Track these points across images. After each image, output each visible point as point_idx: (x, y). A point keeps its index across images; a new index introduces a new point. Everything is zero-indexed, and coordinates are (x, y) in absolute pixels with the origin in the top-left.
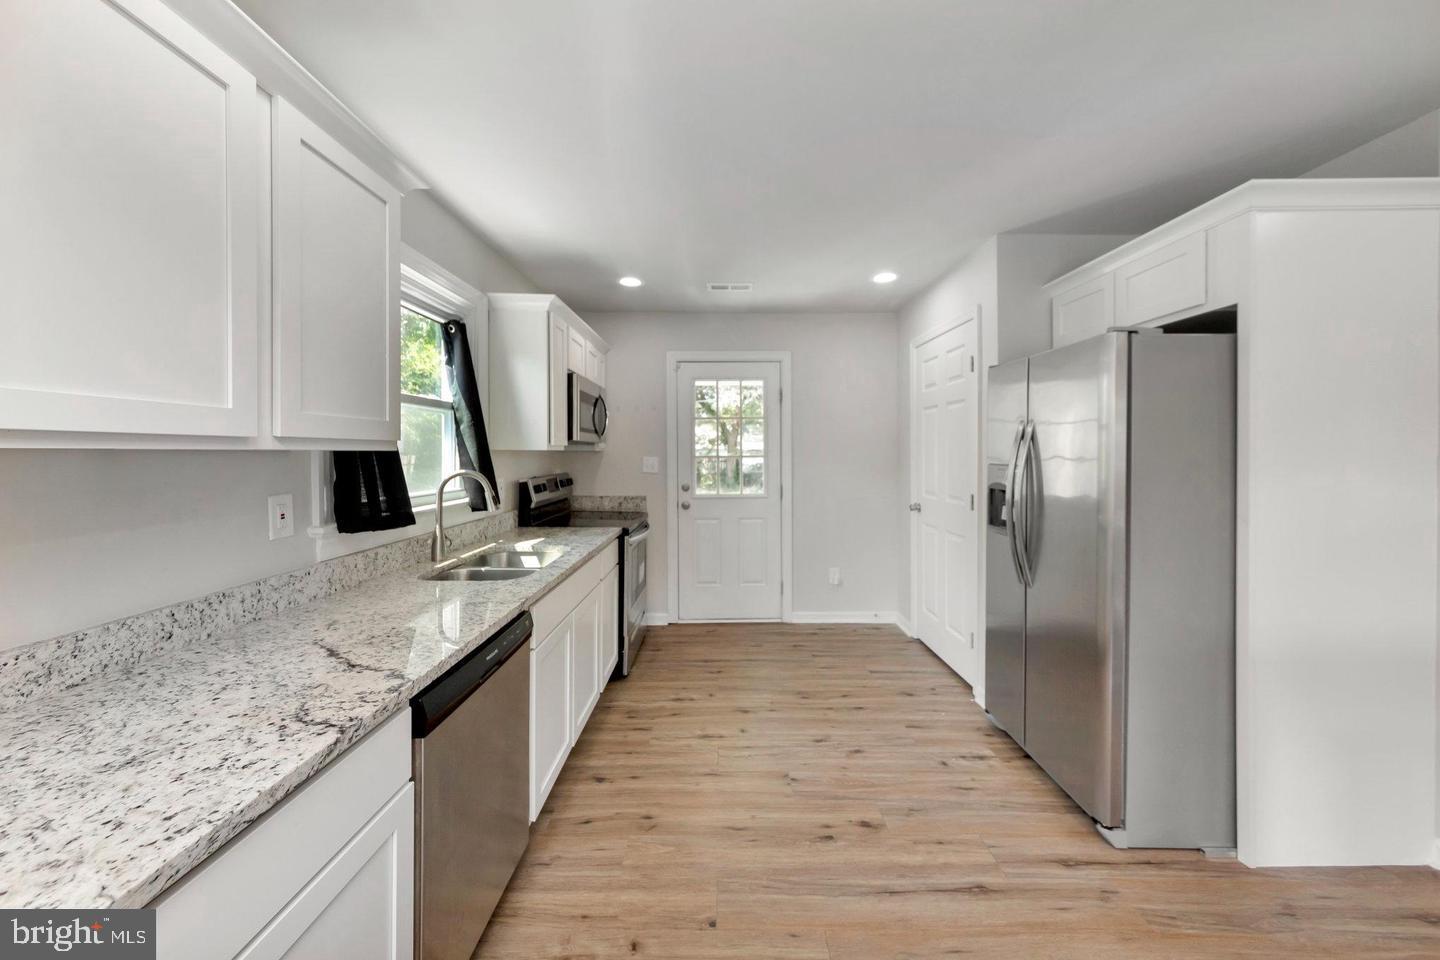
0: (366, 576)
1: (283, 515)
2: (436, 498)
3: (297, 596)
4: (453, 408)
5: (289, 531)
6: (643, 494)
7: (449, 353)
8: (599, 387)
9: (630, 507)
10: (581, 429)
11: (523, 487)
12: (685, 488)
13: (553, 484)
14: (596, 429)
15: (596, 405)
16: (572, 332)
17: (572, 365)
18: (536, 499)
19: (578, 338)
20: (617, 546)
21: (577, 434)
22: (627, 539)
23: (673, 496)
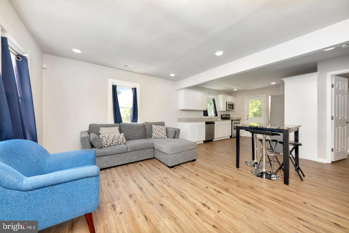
0: (206, 119)
2: (211, 115)
5: (201, 115)
7: (213, 102)
8: (233, 103)
9: (239, 119)
10: (228, 108)
11: (222, 115)
12: (248, 116)
13: (226, 115)
14: (233, 108)
15: (233, 105)
16: (227, 97)
17: (227, 101)
18: (223, 116)
19: (229, 97)
20: (231, 122)
21: (227, 109)
22: (233, 121)
23: (246, 118)
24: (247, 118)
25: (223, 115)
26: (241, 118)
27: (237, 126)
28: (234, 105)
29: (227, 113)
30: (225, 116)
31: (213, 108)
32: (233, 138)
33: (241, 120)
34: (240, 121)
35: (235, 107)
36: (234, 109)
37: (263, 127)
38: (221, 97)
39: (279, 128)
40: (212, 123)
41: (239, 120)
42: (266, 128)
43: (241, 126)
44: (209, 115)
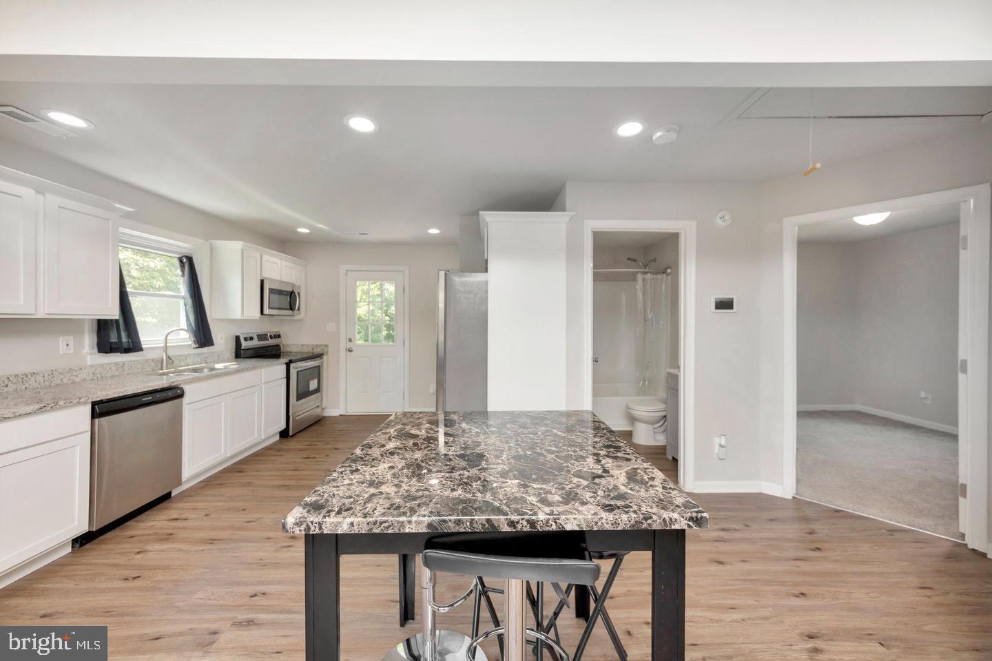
0: (117, 373)
1: (68, 345)
2: (164, 342)
3: (75, 378)
4: (183, 298)
5: (71, 350)
6: (325, 343)
7: (183, 271)
8: (293, 285)
9: (318, 351)
10: (270, 308)
11: (237, 338)
12: (350, 340)
13: (262, 337)
14: (292, 308)
15: (292, 295)
16: (266, 257)
17: (265, 275)
18: (244, 344)
19: (273, 259)
20: (284, 367)
21: (266, 311)
22: (292, 365)
23: (343, 344)
24: (350, 345)
25: (246, 339)
26: (326, 346)
27: (314, 530)
28: (299, 294)
29: (269, 328)
30: (256, 343)
31: (182, 302)
32: (293, 436)
33: (327, 353)
34: (325, 357)
35: (301, 301)
36: (299, 309)
37: (532, 523)
38: (231, 249)
39: (644, 526)
40: (170, 394)
41: (320, 356)
42: (554, 527)
43: (356, 530)
44: (143, 346)
